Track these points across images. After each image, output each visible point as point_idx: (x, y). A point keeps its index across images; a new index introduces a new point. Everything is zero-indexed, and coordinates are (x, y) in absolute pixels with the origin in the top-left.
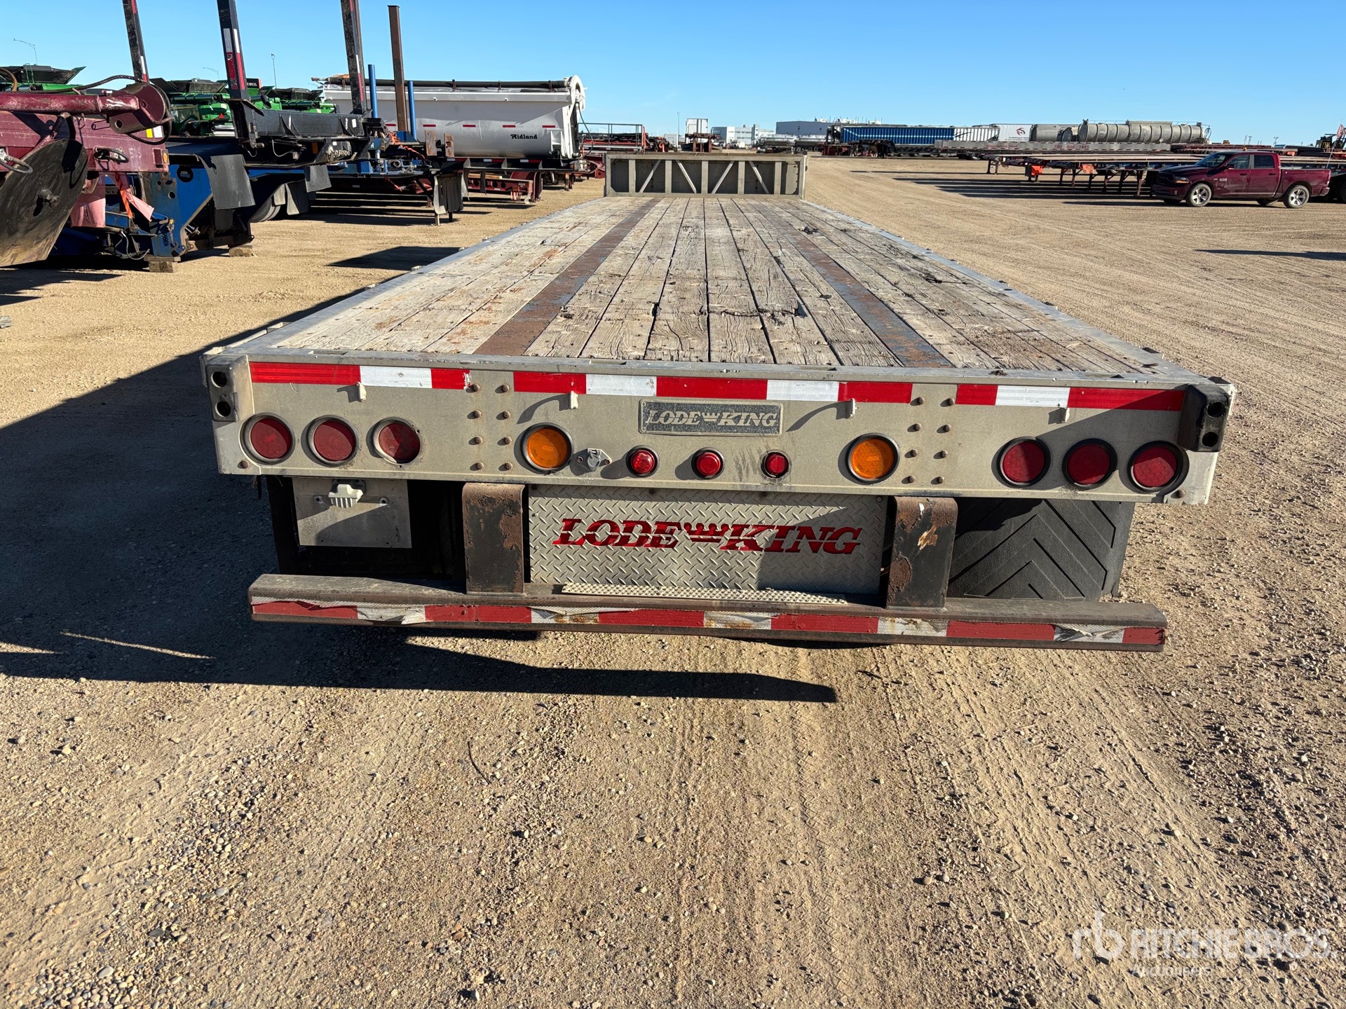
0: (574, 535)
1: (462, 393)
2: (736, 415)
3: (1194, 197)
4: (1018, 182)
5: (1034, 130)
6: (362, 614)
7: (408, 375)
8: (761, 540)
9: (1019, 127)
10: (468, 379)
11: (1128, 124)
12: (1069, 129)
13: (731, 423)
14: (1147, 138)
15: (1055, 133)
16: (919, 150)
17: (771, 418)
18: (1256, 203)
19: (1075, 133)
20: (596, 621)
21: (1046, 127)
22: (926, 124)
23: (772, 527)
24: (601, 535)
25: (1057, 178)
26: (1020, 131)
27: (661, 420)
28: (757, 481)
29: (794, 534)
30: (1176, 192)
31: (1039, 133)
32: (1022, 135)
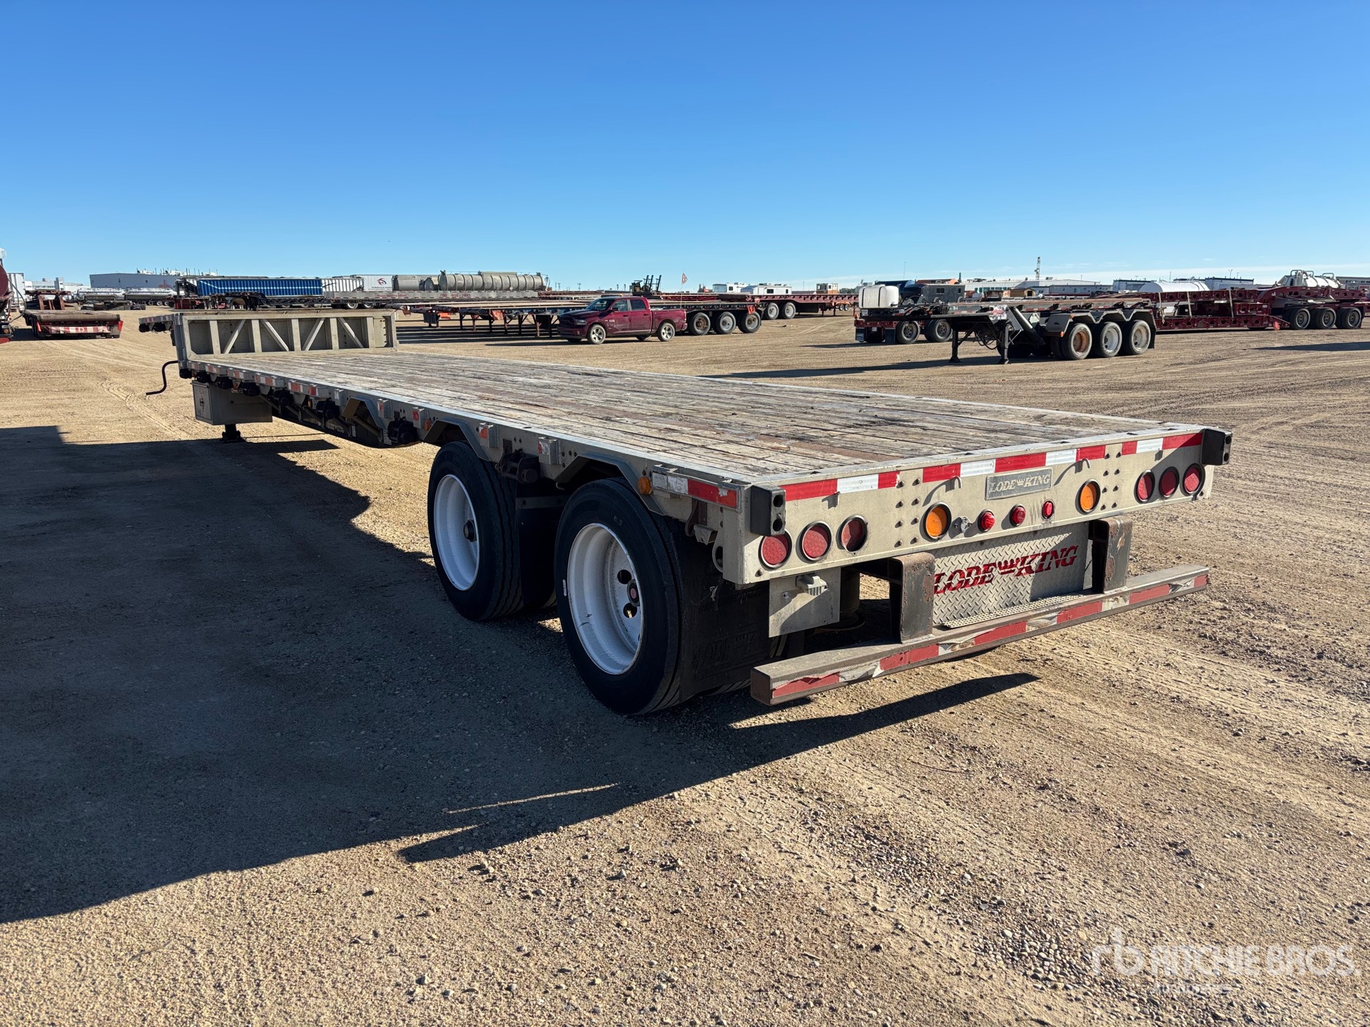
0: (941, 585)
1: (894, 489)
2: (1032, 478)
3: (593, 336)
4: (420, 328)
5: (395, 280)
6: (842, 677)
7: (865, 481)
8: (1033, 566)
9: (380, 277)
10: (899, 478)
11: (480, 274)
12: (429, 279)
13: (1030, 485)
14: (499, 286)
15: (416, 283)
16: (285, 301)
17: (1048, 478)
18: (635, 339)
19: (436, 283)
20: (973, 644)
21: (406, 277)
22: (287, 276)
23: (1039, 554)
24: (955, 582)
25: (458, 323)
26: (381, 281)
27: (997, 489)
28: (1039, 523)
29: (1050, 556)
30: (578, 333)
31: (401, 283)
32: (384, 285)
